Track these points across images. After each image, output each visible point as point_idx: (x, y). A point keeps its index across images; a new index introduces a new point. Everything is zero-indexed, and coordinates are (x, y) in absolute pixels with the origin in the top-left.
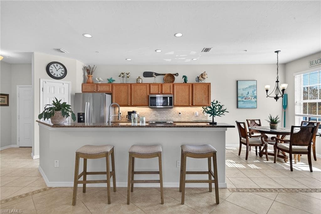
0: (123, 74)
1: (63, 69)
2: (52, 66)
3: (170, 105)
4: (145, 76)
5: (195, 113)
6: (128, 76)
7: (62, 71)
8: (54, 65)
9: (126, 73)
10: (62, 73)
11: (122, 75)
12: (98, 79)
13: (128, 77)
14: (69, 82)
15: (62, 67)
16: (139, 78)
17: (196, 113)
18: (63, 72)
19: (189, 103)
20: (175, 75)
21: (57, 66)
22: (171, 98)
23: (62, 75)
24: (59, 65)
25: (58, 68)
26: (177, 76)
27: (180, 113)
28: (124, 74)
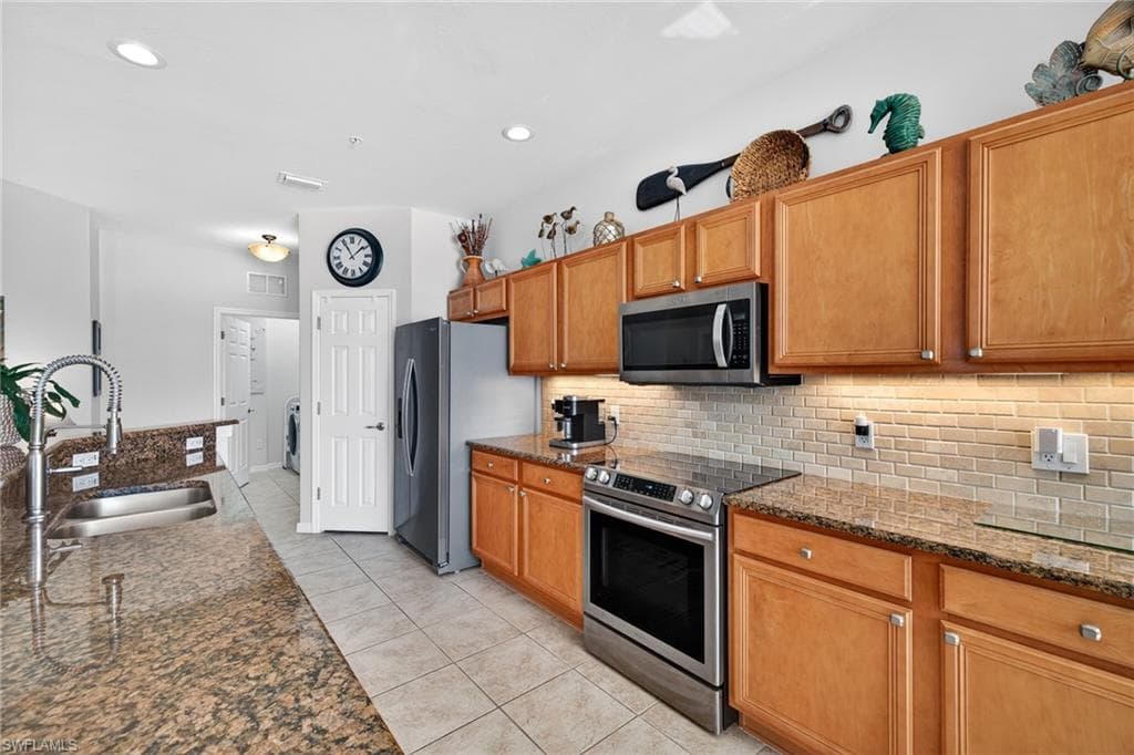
0: (548, 219)
1: (369, 251)
2: (339, 244)
3: (732, 365)
4: (641, 203)
5: (1036, 447)
6: (571, 223)
7: (366, 256)
8: (344, 242)
9: (562, 215)
10: (365, 264)
11: (548, 228)
12: (491, 265)
13: (571, 230)
14: (386, 292)
15: (364, 243)
16: (609, 219)
17: (1049, 438)
18: (369, 260)
19: (924, 344)
20: (824, 127)
21: (353, 241)
22: (739, 307)
23: (365, 269)
24: (357, 238)
25: (354, 248)
26: (837, 131)
27: (862, 431)
28: (555, 220)
